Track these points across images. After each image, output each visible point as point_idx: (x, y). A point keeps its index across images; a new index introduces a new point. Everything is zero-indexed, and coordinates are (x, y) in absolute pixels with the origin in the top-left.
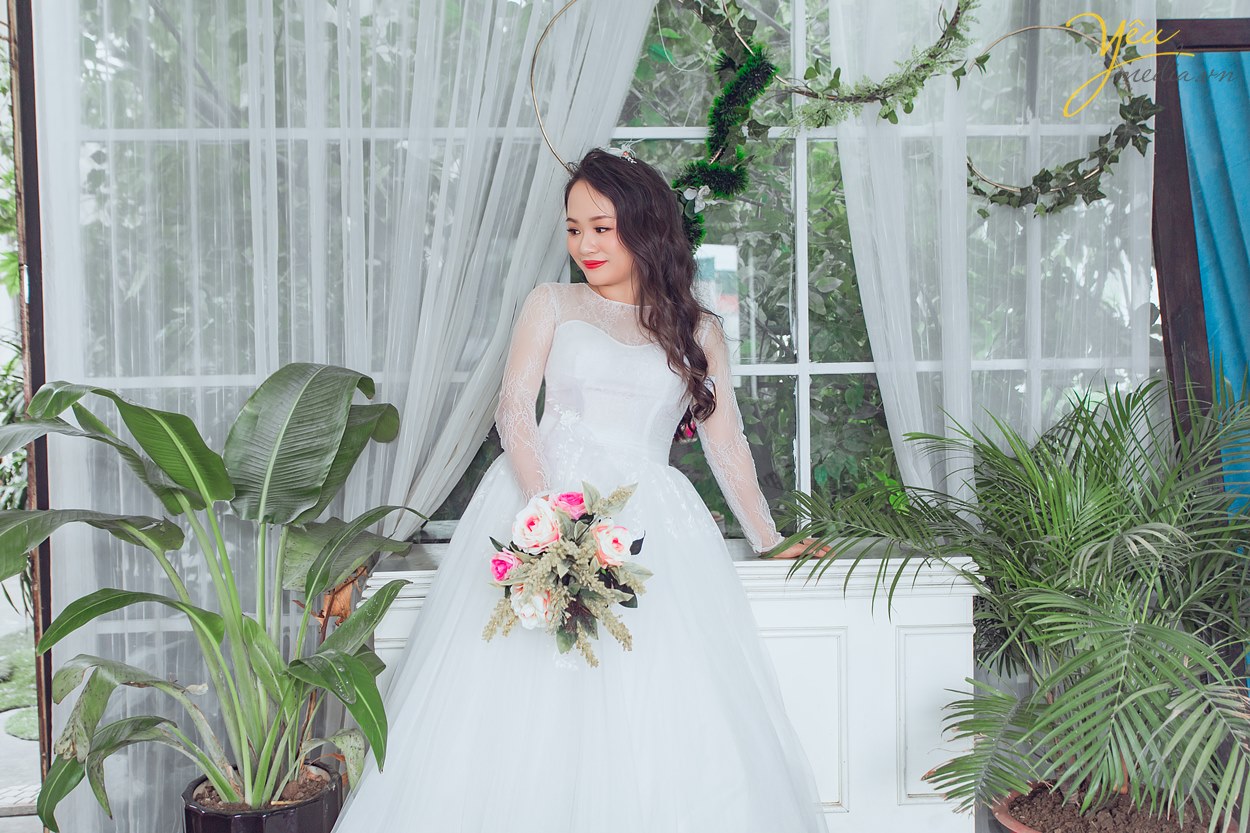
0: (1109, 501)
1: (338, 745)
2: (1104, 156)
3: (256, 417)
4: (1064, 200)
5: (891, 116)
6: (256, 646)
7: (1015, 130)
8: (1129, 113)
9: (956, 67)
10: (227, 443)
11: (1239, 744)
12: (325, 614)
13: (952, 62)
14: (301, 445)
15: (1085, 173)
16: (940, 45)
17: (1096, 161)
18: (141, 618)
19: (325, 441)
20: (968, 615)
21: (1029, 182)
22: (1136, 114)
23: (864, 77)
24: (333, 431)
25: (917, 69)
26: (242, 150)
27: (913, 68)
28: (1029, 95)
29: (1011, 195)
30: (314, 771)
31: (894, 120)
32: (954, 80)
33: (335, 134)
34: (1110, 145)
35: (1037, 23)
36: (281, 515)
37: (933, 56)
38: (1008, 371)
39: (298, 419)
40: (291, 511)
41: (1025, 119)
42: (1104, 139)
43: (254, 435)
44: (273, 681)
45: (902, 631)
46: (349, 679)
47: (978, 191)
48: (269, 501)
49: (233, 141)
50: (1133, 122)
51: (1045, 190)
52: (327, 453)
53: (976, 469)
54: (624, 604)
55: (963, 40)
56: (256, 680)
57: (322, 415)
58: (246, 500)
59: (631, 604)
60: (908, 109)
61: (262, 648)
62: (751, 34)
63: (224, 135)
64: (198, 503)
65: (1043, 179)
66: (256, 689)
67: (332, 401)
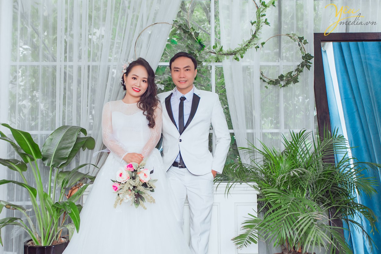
0: (293, 164)
1: (68, 227)
2: (299, 71)
3: (52, 139)
4: (288, 83)
5: (237, 59)
6: (47, 201)
7: (275, 64)
8: (305, 58)
9: (256, 46)
10: (43, 146)
11: (315, 225)
12: (69, 195)
13: (255, 44)
14: (63, 146)
15: (294, 75)
16: (251, 40)
17: (297, 72)
18: (19, 201)
19: (70, 145)
20: (255, 200)
21: (277, 78)
22: (307, 58)
23: (230, 48)
24: (72, 142)
25: (245, 46)
26: (55, 68)
27: (243, 46)
28: (279, 54)
29: (273, 82)
30: (63, 239)
31: (238, 60)
32: (255, 49)
33: (80, 64)
34: (300, 67)
35: (281, 34)
36: (56, 165)
37: (249, 42)
38: (274, 133)
39: (63, 139)
40: (59, 163)
41: (279, 61)
42: (299, 66)
43: (51, 144)
44: (51, 211)
45: (236, 204)
46: (70, 207)
47: (264, 81)
48: (53, 161)
49: (52, 65)
50: (306, 60)
51: (282, 80)
52: (70, 148)
53: (264, 161)
54: (151, 191)
55: (257, 38)
56: (47, 211)
57: (70, 138)
58: (47, 161)
59: (152, 191)
60: (242, 57)
61: (49, 201)
62: (198, 36)
63: (50, 64)
64: (32, 159)
65: (281, 77)
66: (47, 214)
67: (73, 134)
